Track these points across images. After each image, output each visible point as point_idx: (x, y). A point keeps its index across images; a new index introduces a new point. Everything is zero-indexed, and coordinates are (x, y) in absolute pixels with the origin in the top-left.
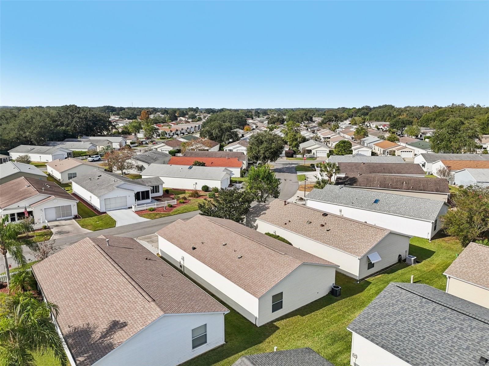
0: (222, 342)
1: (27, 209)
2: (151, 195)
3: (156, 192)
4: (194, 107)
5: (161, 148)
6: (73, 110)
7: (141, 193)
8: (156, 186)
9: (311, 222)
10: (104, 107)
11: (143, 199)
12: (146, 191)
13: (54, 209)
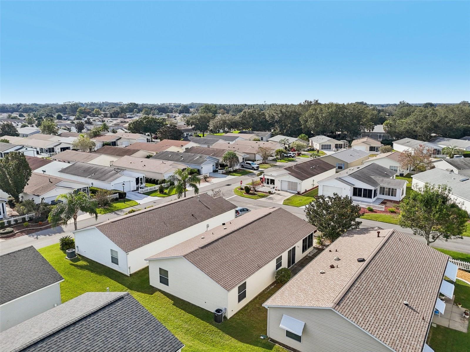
2: (373, 195)
7: (363, 190)
11: (365, 196)
13: (287, 182)
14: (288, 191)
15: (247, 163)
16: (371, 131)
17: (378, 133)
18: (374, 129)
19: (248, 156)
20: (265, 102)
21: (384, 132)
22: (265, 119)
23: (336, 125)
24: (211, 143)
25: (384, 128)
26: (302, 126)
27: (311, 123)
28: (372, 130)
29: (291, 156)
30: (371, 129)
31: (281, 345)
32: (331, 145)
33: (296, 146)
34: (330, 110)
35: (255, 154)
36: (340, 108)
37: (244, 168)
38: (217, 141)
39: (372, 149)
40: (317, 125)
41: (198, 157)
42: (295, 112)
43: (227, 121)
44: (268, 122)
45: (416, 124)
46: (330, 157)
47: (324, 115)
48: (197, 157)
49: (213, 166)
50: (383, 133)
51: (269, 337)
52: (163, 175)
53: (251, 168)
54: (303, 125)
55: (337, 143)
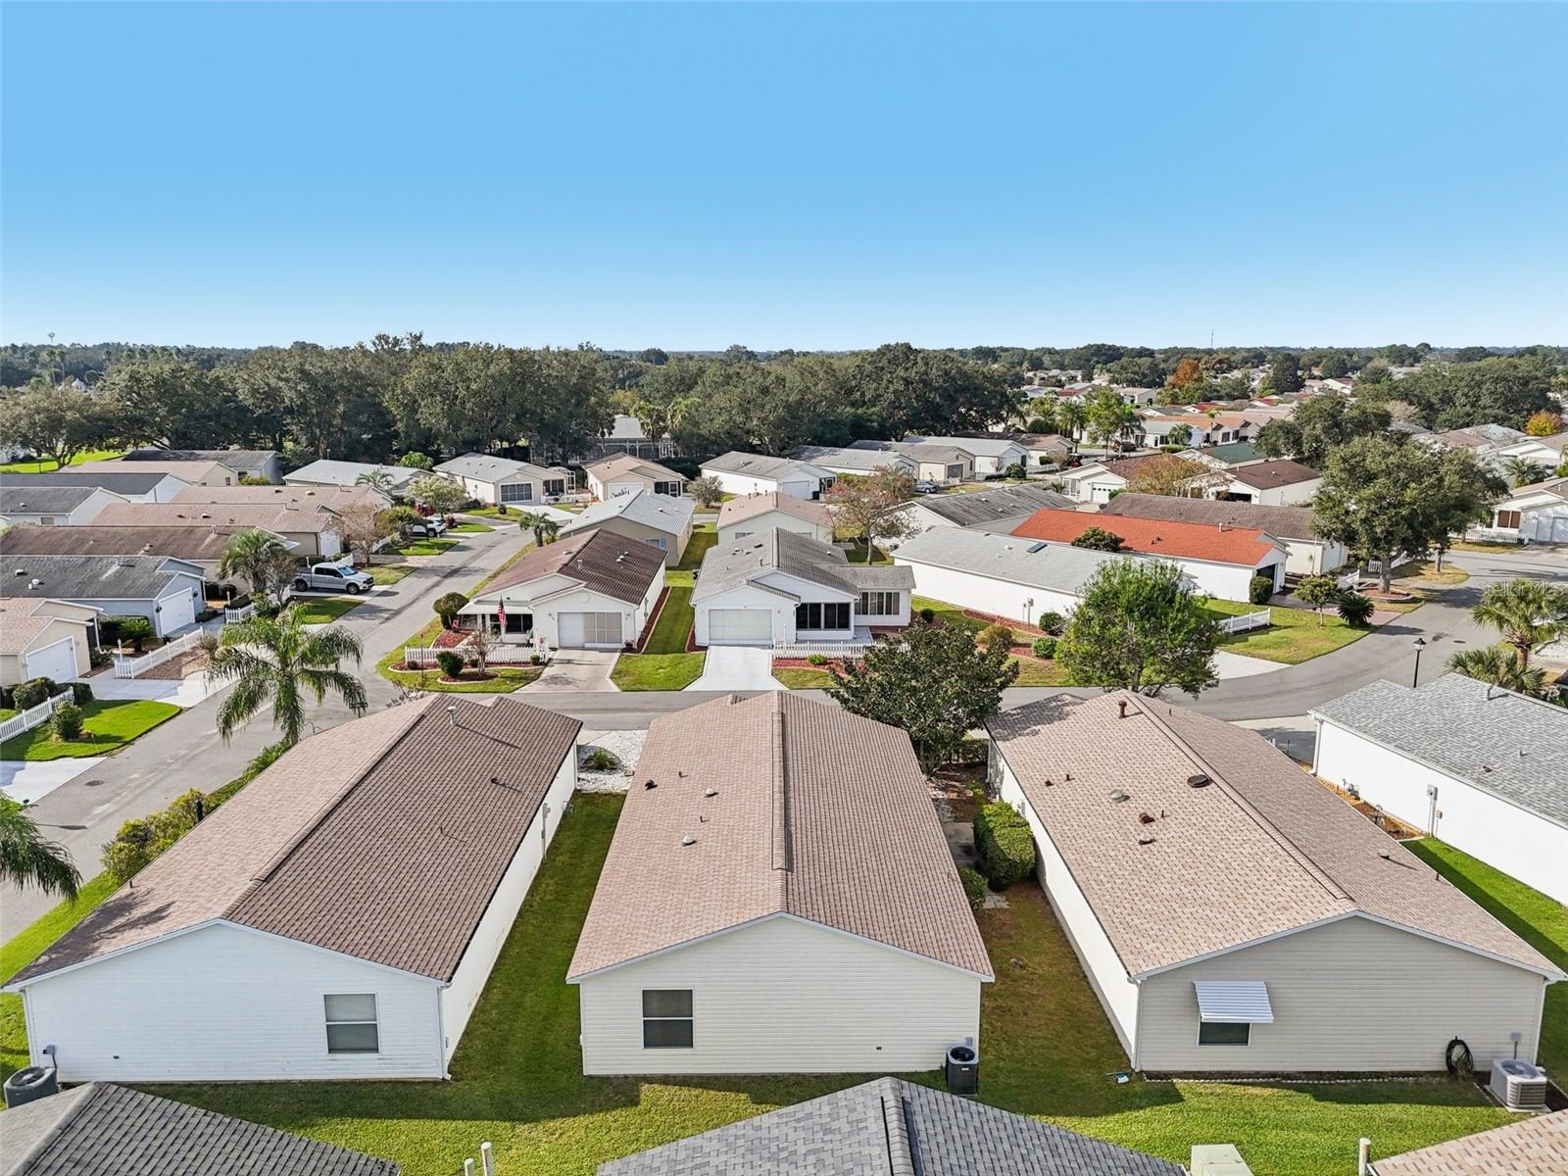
0: (440, 1072)
1: (505, 607)
2: (853, 619)
3: (889, 613)
4: (1413, 344)
5: (1090, 480)
6: (896, 358)
7: (823, 607)
8: (889, 595)
9: (1127, 798)
10: (1089, 347)
11: (829, 626)
12: (840, 605)
13: (581, 617)
14: (587, 645)
15: (318, 571)
16: (607, 436)
17: (625, 441)
18: (613, 427)
19: (297, 544)
20: (52, 336)
21: (644, 436)
22: (235, 402)
23: (518, 417)
24: (57, 505)
25: (642, 424)
26: (399, 425)
27: (431, 414)
28: (610, 433)
29: (433, 530)
30: (605, 430)
31: (1188, 1079)
32: (530, 485)
33: (432, 494)
34: (493, 369)
35: (316, 534)
36: (522, 363)
37: (306, 589)
38: (86, 495)
39: (660, 488)
40: (456, 420)
41: (115, 568)
42: (358, 376)
43: (69, 415)
44: (253, 412)
45: (745, 411)
46: (617, 519)
47: (474, 386)
48: (108, 567)
49: (195, 595)
50: (640, 441)
51: (1137, 1070)
52: (20, 660)
53: (344, 587)
54: (401, 420)
55: (547, 479)
